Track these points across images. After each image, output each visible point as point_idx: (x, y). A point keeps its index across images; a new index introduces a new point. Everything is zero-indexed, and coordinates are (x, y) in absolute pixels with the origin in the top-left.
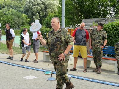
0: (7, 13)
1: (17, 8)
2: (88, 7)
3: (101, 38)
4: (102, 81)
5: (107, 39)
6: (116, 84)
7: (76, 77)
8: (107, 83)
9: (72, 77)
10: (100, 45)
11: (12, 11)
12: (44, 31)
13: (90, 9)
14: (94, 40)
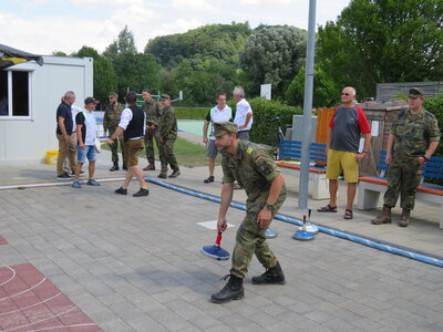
0: (200, 66)
1: (226, 56)
2: (393, 51)
3: (419, 134)
4: (398, 247)
5: (438, 138)
6: (435, 260)
7: (332, 231)
8: (411, 254)
9: (320, 231)
10: (416, 154)
11: (212, 63)
12: (277, 113)
13: (398, 57)
14: (400, 140)
